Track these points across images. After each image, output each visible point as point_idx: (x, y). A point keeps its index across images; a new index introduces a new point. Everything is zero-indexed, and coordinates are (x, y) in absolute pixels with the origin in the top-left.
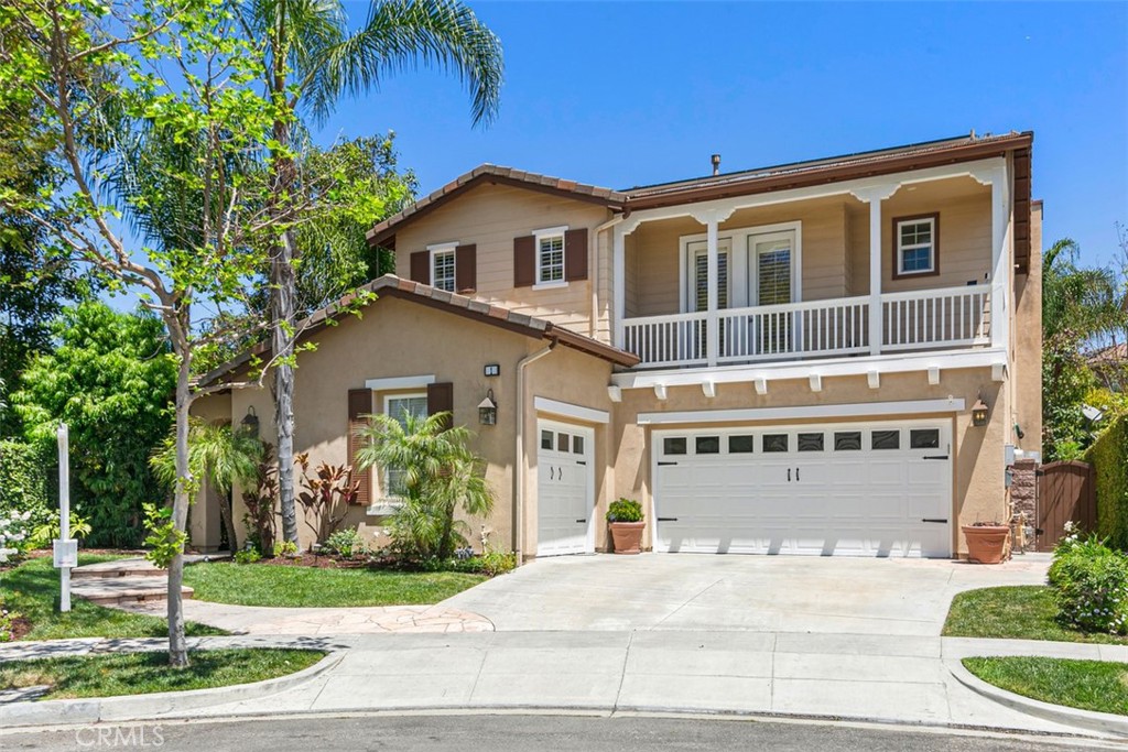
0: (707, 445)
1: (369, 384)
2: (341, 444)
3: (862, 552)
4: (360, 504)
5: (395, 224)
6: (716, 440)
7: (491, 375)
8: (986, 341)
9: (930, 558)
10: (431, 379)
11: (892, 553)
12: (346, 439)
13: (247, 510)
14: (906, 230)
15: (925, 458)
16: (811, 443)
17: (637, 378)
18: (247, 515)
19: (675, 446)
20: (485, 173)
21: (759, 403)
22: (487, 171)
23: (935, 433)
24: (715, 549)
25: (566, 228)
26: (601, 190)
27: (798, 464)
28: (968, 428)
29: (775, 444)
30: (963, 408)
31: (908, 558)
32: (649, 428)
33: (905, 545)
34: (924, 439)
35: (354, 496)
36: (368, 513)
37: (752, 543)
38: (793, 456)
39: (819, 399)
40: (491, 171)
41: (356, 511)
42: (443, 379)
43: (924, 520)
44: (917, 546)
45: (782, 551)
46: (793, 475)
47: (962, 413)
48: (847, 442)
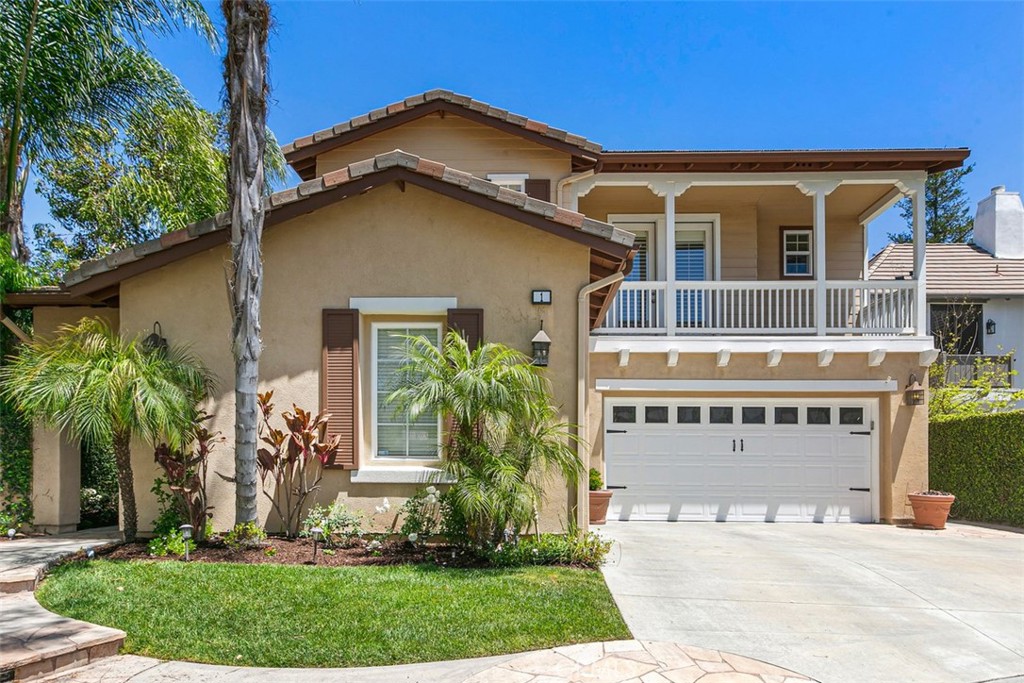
0: (656, 415)
1: (354, 303)
2: (310, 380)
3: (798, 518)
4: (340, 467)
5: (323, 141)
6: (665, 410)
7: (542, 303)
8: (911, 330)
9: (861, 523)
10: (453, 303)
11: (826, 519)
12: (316, 375)
13: (160, 472)
14: (790, 238)
15: (852, 433)
16: (754, 416)
17: (598, 343)
18: (159, 482)
19: (624, 415)
20: (439, 99)
21: (717, 376)
22: (442, 97)
23: (859, 411)
24: (666, 517)
25: (527, 176)
26: (574, 138)
27: (742, 435)
28: (900, 406)
29: (722, 416)
30: (896, 389)
31: (839, 523)
32: (605, 394)
33: (836, 510)
34: (851, 416)
35: (333, 454)
36: (353, 479)
37: (699, 509)
38: (738, 428)
39: (772, 374)
40: (447, 98)
41: (332, 477)
42: (468, 304)
43: (851, 489)
44: (846, 511)
45: (729, 518)
46: (738, 446)
47: (895, 393)
48: (786, 416)
